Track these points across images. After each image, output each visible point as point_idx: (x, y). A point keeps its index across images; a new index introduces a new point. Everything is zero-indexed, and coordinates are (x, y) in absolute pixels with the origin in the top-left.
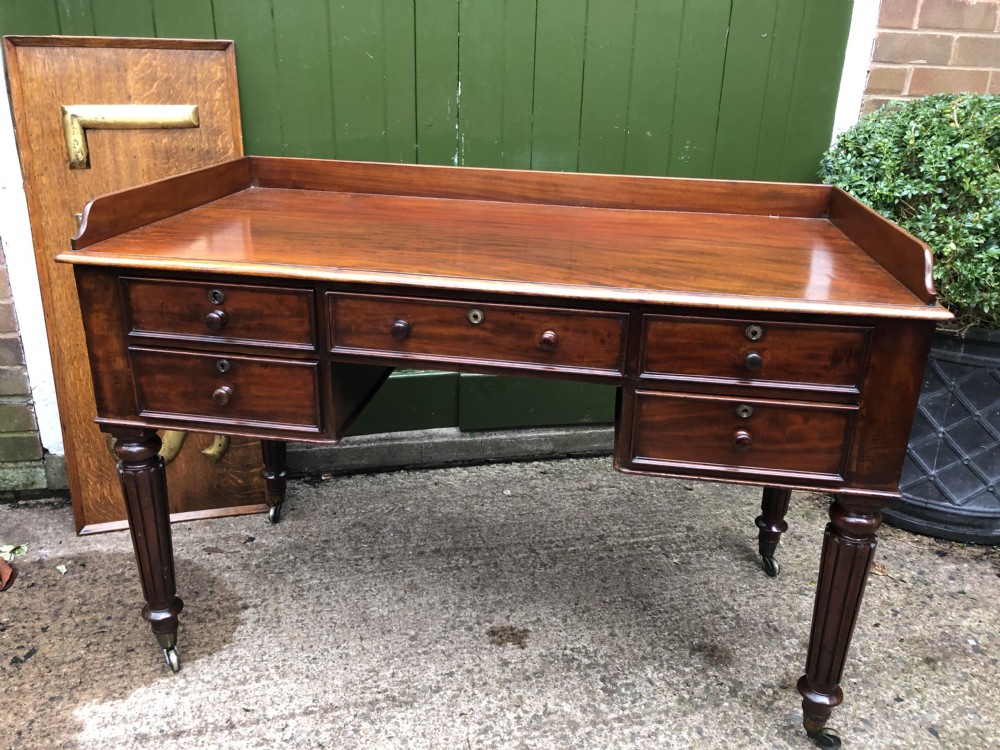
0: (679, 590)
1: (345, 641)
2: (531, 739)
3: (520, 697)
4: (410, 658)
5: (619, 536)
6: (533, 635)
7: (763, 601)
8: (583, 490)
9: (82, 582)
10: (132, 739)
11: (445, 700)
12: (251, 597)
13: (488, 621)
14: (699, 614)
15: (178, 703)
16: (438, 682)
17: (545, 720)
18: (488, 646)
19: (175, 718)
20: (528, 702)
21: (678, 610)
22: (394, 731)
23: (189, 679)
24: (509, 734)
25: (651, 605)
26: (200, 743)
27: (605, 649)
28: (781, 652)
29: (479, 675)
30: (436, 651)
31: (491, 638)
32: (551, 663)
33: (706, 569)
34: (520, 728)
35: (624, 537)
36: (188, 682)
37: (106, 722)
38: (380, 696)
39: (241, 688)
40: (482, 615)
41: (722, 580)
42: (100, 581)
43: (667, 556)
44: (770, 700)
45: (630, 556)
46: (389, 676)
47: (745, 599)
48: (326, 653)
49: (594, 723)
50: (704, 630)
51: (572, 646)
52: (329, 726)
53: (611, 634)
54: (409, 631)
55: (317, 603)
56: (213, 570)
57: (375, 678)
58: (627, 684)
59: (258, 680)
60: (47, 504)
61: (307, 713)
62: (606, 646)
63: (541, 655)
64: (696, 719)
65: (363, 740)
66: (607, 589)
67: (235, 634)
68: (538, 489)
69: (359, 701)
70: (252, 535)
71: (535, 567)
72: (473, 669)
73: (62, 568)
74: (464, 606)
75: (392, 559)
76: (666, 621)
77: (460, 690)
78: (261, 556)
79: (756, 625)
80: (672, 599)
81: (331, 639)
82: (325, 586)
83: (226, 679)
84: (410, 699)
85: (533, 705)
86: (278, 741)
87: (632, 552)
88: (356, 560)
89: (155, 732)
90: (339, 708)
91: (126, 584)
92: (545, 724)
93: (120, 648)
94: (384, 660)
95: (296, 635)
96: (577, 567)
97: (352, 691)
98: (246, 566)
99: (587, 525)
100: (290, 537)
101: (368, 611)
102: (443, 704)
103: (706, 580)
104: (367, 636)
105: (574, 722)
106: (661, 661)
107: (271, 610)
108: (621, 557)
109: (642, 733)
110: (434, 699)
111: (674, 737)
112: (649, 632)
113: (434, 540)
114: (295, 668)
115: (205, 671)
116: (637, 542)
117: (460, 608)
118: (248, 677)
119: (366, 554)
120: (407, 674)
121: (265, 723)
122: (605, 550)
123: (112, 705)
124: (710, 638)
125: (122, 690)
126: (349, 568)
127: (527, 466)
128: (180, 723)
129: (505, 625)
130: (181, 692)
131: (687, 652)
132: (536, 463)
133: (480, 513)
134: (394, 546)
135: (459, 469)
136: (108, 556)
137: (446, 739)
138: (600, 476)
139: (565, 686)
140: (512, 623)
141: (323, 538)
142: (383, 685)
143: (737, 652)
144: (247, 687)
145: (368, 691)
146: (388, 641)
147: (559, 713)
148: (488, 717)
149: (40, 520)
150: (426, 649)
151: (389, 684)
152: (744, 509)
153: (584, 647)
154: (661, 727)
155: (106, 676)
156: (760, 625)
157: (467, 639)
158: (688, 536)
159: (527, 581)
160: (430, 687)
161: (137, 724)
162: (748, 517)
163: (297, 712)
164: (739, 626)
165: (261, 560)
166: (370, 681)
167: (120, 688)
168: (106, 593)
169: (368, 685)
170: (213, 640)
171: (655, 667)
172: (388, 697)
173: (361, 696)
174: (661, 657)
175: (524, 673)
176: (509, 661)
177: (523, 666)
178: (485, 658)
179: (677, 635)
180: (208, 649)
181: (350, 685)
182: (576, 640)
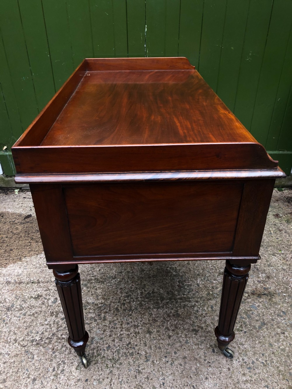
2: (144, 302)
3: (145, 285)
9: (1, 223)
10: (5, 283)
11: (116, 282)
15: (23, 272)
16: (116, 275)
19: (20, 277)
20: (147, 287)
22: (94, 292)
23: (28, 263)
24: (137, 298)
26: (27, 287)
28: (256, 279)
29: (131, 274)
32: (161, 272)
34: (142, 297)
38: (93, 278)
42: (7, 223)
44: (245, 298)
46: (98, 270)
49: (170, 299)
51: (171, 267)
57: (93, 271)
58: (188, 285)
62: (184, 268)
63: (157, 269)
64: (212, 302)
72: (130, 271)
77: (123, 279)
83: (40, 265)
84: (103, 280)
85: (149, 288)
86: (53, 290)
89: (13, 281)
91: (15, 225)
92: (152, 296)
93: (8, 249)
102: (115, 284)
105: (163, 297)
106: (205, 277)
109: (188, 305)
110: (112, 281)
112: (203, 264)
115: (34, 261)
120: (105, 270)
121: (50, 283)
125: (5, 264)
128: (22, 279)
130: (24, 268)
131: (217, 274)
136: (11, 214)
137: (113, 298)
139: (164, 282)
142: (95, 274)
145: (89, 275)
147: (158, 293)
148: (131, 291)
151: (97, 274)
153: (175, 267)
154: (197, 304)
155: (1, 259)
160: (112, 276)
161: (8, 278)
166: (91, 271)
167: (5, 263)
168: (8, 228)
169: (89, 273)
170: (39, 250)
171: (201, 279)
172: (96, 279)
173: (86, 277)
174: (206, 275)
175: (149, 275)
176: (145, 269)
177: (149, 272)
178: (136, 267)
179: (215, 267)
180: (37, 253)
181: (83, 272)
182: (173, 264)
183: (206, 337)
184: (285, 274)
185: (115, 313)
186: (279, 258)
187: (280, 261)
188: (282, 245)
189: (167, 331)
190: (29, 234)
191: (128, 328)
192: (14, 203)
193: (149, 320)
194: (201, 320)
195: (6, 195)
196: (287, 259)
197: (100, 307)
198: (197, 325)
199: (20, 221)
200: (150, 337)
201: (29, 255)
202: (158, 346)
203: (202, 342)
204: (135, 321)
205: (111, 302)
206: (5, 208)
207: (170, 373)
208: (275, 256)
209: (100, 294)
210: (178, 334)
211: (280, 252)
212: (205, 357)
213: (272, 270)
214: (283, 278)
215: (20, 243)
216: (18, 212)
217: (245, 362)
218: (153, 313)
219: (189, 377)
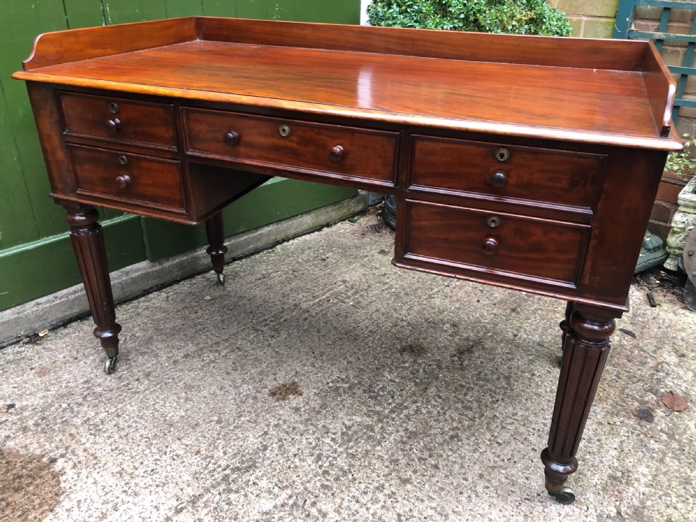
0: (366, 320)
1: (167, 447)
2: (351, 448)
3: (324, 426)
4: (228, 436)
5: (306, 301)
6: (302, 384)
7: (416, 309)
8: (259, 279)
11: (276, 452)
12: (51, 451)
13: (264, 388)
14: (388, 330)
16: (261, 442)
17: (350, 433)
18: (277, 404)
20: (331, 427)
21: (375, 332)
22: (257, 490)
24: (335, 451)
25: (358, 335)
27: (351, 373)
28: (446, 334)
29: (286, 425)
30: (244, 423)
31: (275, 398)
32: (326, 396)
33: (371, 302)
34: (340, 445)
35: (310, 300)
38: (227, 472)
40: (257, 385)
41: (385, 306)
43: (345, 303)
44: (460, 363)
45: (322, 311)
46: (222, 455)
47: (406, 312)
48: (158, 462)
49: (380, 421)
50: (398, 339)
51: (330, 380)
52: (205, 511)
53: (348, 363)
54: (212, 418)
55: (119, 430)
57: (213, 461)
58: (381, 388)
59: (116, 509)
61: (179, 511)
62: (351, 371)
63: (315, 394)
64: (432, 391)
65: (240, 507)
66: (324, 336)
67: (62, 485)
69: (214, 482)
70: (9, 402)
71: (268, 340)
72: (278, 423)
74: (238, 385)
75: (155, 374)
76: (374, 342)
77: (280, 440)
78: (33, 416)
79: (422, 324)
80: (367, 327)
81: (154, 450)
82: (115, 415)
84: (251, 463)
85: (336, 427)
87: (321, 308)
88: (124, 386)
90: (203, 495)
92: (352, 435)
94: (210, 445)
95: (121, 461)
96: (296, 330)
97: (202, 478)
98: (25, 429)
99: (280, 300)
100: (49, 391)
101: (167, 418)
102: (277, 455)
103: (376, 309)
104: (182, 435)
105: (368, 425)
106: (389, 366)
107: (80, 453)
108: (317, 313)
109: (411, 413)
110: (268, 455)
111: (429, 407)
112: (369, 352)
113: (179, 349)
114: (141, 484)
116: (320, 300)
117: (236, 387)
118: (104, 512)
119: (131, 379)
120: (235, 448)
122: (304, 312)
124: (404, 342)
126: (125, 394)
127: (207, 276)
129: (277, 385)
131: (399, 355)
133: (198, 318)
134: (149, 365)
135: (156, 293)
137: (298, 476)
138: (264, 267)
139: (346, 406)
140: (281, 382)
141: (82, 381)
142: (223, 463)
143: (425, 344)
145: (215, 473)
146: (202, 432)
147: (355, 424)
148: (314, 448)
150: (235, 424)
151: (227, 461)
153: (338, 377)
154: (419, 405)
156: (424, 324)
157: (259, 405)
158: (346, 286)
159: (269, 351)
160: (258, 448)
163: (170, 514)
164: (414, 328)
165: (35, 418)
166: (210, 465)
169: (212, 469)
170: (44, 499)
171: (388, 371)
172: (232, 469)
173: (213, 478)
174: (387, 364)
175: (314, 410)
176: (298, 407)
177: (310, 406)
178: (281, 412)
179: (386, 347)
180: (46, 508)
181: (198, 476)
182: (331, 375)
183: (474, 435)
184: (465, 312)
185: (329, 494)
186: (441, 298)
187: (445, 301)
189: (425, 463)
191: (371, 499)
193: (387, 467)
194: (446, 420)
196: (449, 295)
197: (295, 504)
198: (449, 429)
200: (415, 486)
202: (437, 488)
203: (478, 444)
204: (370, 481)
205: (302, 484)
207: (488, 507)
208: (434, 298)
209: (270, 486)
210: (441, 456)
211: (434, 291)
212: (499, 456)
213: (449, 315)
214: (469, 318)
217: (539, 430)
218: (380, 454)
219: (510, 493)
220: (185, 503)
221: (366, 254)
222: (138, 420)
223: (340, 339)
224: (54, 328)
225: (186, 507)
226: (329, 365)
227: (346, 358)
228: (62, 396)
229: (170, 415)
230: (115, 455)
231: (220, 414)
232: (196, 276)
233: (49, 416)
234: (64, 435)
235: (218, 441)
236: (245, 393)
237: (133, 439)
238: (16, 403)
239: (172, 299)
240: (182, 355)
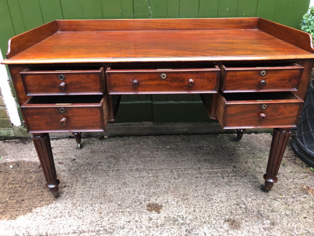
0: (225, 193)
1: (95, 204)
4: (116, 214)
5: (206, 168)
6: (164, 208)
7: (259, 201)
8: (196, 148)
9: (16, 172)
11: (124, 233)
12: (68, 183)
13: (148, 200)
14: (231, 205)
15: (32, 224)
18: (146, 211)
19: (29, 229)
21: (222, 202)
25: (212, 199)
27: (190, 217)
28: (262, 226)
29: (139, 223)
30: (126, 211)
31: (148, 208)
32: (168, 221)
33: (237, 185)
36: (37, 215)
37: (7, 228)
38: (102, 229)
39: (54, 220)
40: (147, 198)
41: (243, 190)
42: (22, 172)
43: (223, 178)
45: (209, 177)
46: (107, 220)
47: (251, 200)
48: (87, 208)
50: (231, 212)
51: (178, 214)
53: (194, 211)
54: (118, 202)
55: (89, 187)
56: (59, 171)
57: (102, 220)
58: (196, 234)
59: (61, 217)
60: (14, 142)
61: (74, 233)
62: (191, 216)
63: (165, 217)
66: (197, 190)
68: (179, 147)
69: (94, 230)
70: (75, 158)
71: (171, 179)
72: (138, 221)
73: (11, 166)
74: (141, 193)
75: (120, 171)
76: (217, 207)
77: (131, 229)
78: (76, 166)
79: (253, 212)
80: (221, 197)
81: (90, 203)
82: (94, 180)
83: (50, 216)
84: (112, 231)
87: (210, 176)
88: (108, 171)
89: (21, 234)
90: (86, 232)
91: (29, 174)
93: (20, 199)
95: (79, 200)
96: (187, 180)
97: (92, 225)
98: (70, 170)
100: (87, 160)
101: (106, 192)
102: (123, 235)
103: (236, 190)
104: (103, 202)
106: (212, 225)
107: (73, 188)
108: (205, 177)
110: (121, 232)
112: (209, 211)
113: (137, 165)
114: (75, 213)
115: (44, 212)
116: (212, 172)
117: (139, 194)
118: (58, 215)
119: (112, 169)
120: (113, 220)
123: (11, 221)
124: (233, 216)
125: (15, 216)
126: (104, 174)
127: (178, 137)
128: (30, 232)
129: (154, 203)
130: (34, 219)
131: (223, 221)
132: (181, 136)
133: (156, 155)
134: (122, 166)
135: (153, 136)
136: (27, 163)
138: (204, 143)
139: (171, 232)
140: (157, 202)
141: (99, 161)
142: (104, 224)
143: (243, 224)
144: (56, 220)
145: (98, 226)
146: (110, 205)
149: (11, 148)
150: (123, 210)
151: (106, 224)
152: (258, 160)
153: (182, 215)
155: (12, 210)
156: (255, 212)
157: (139, 207)
158: (233, 170)
159: (167, 184)
160: (121, 226)
161: (16, 230)
162: (259, 163)
163: (71, 232)
164: (246, 212)
165: (76, 168)
166: (100, 222)
167: (15, 215)
168: (22, 177)
169: (98, 223)
170: (50, 199)
171: (208, 227)
172: (104, 229)
173: (95, 228)
174: (212, 223)
175: (157, 224)
176: (152, 218)
177: (157, 221)
178: (144, 216)
179: (220, 214)
180: (48, 203)
181: (92, 223)
182: (180, 212)
184: (289, 220)
186: (281, 203)
187: (282, 206)
188: (282, 189)
190: (42, 183)
192: (31, 152)
195: (24, 144)
196: (289, 203)
199: (35, 169)
201: (40, 205)
206: (22, 157)
208: (277, 201)
211: (281, 197)
213: (276, 216)
214: (287, 224)
215: (33, 192)
216: (33, 161)
220: (78, 231)
221: (262, 156)
222: (98, 187)
223: (202, 196)
224: (110, 137)
225: (77, 233)
226: (184, 207)
227: (195, 208)
228: (89, 164)
229: (108, 191)
230: (80, 196)
231: (123, 202)
232: (173, 135)
233: (79, 169)
234: (76, 179)
235: (111, 213)
236: (139, 198)
237: (89, 193)
238: (77, 159)
239: (155, 142)
240: (136, 168)
